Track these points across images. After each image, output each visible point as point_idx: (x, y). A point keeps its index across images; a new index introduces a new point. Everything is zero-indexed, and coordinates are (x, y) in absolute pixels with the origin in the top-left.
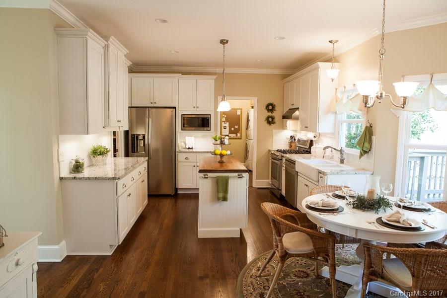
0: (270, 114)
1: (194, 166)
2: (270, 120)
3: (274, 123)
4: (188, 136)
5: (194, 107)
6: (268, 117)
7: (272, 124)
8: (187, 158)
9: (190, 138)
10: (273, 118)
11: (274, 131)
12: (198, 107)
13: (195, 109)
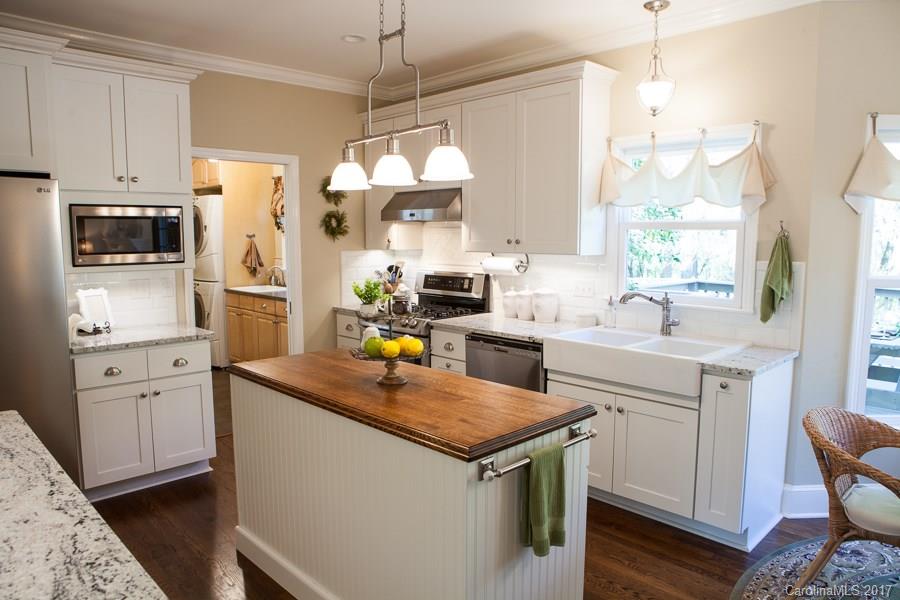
0: (331, 207)
1: (143, 396)
2: (334, 223)
3: (343, 232)
4: (86, 288)
5: (120, 179)
6: (330, 216)
7: (339, 236)
8: (109, 373)
9: (91, 292)
10: (340, 219)
11: (345, 255)
12: (134, 180)
13: (122, 186)
